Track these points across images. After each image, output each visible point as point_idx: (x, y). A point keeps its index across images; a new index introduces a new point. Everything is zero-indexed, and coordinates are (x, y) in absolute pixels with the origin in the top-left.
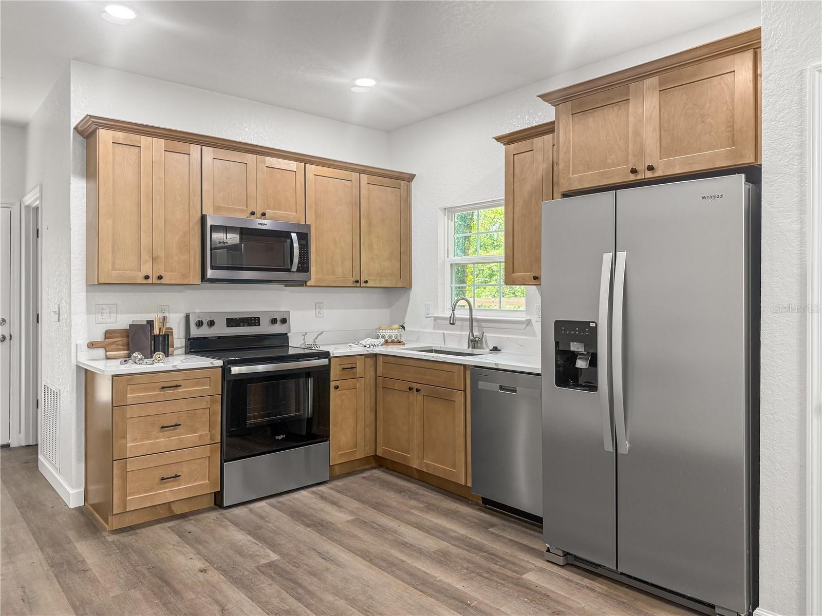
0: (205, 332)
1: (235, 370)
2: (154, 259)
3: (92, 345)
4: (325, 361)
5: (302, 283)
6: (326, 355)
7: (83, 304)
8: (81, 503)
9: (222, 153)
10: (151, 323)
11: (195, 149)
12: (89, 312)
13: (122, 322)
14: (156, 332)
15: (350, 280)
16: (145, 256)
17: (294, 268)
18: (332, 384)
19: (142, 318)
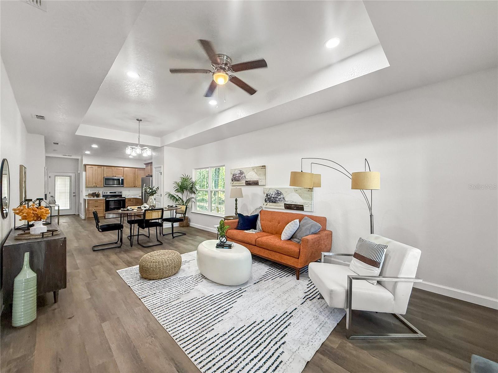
0: (105, 194)
1: (107, 199)
2: (95, 183)
3: (86, 196)
4: (125, 199)
5: (123, 187)
6: (125, 198)
7: (85, 190)
8: (84, 218)
9: (107, 167)
10: (95, 193)
11: (103, 167)
12: (86, 191)
13: (91, 192)
14: (96, 194)
15: (133, 186)
16: (94, 183)
17: (121, 184)
18: (126, 202)
19: (94, 192)
